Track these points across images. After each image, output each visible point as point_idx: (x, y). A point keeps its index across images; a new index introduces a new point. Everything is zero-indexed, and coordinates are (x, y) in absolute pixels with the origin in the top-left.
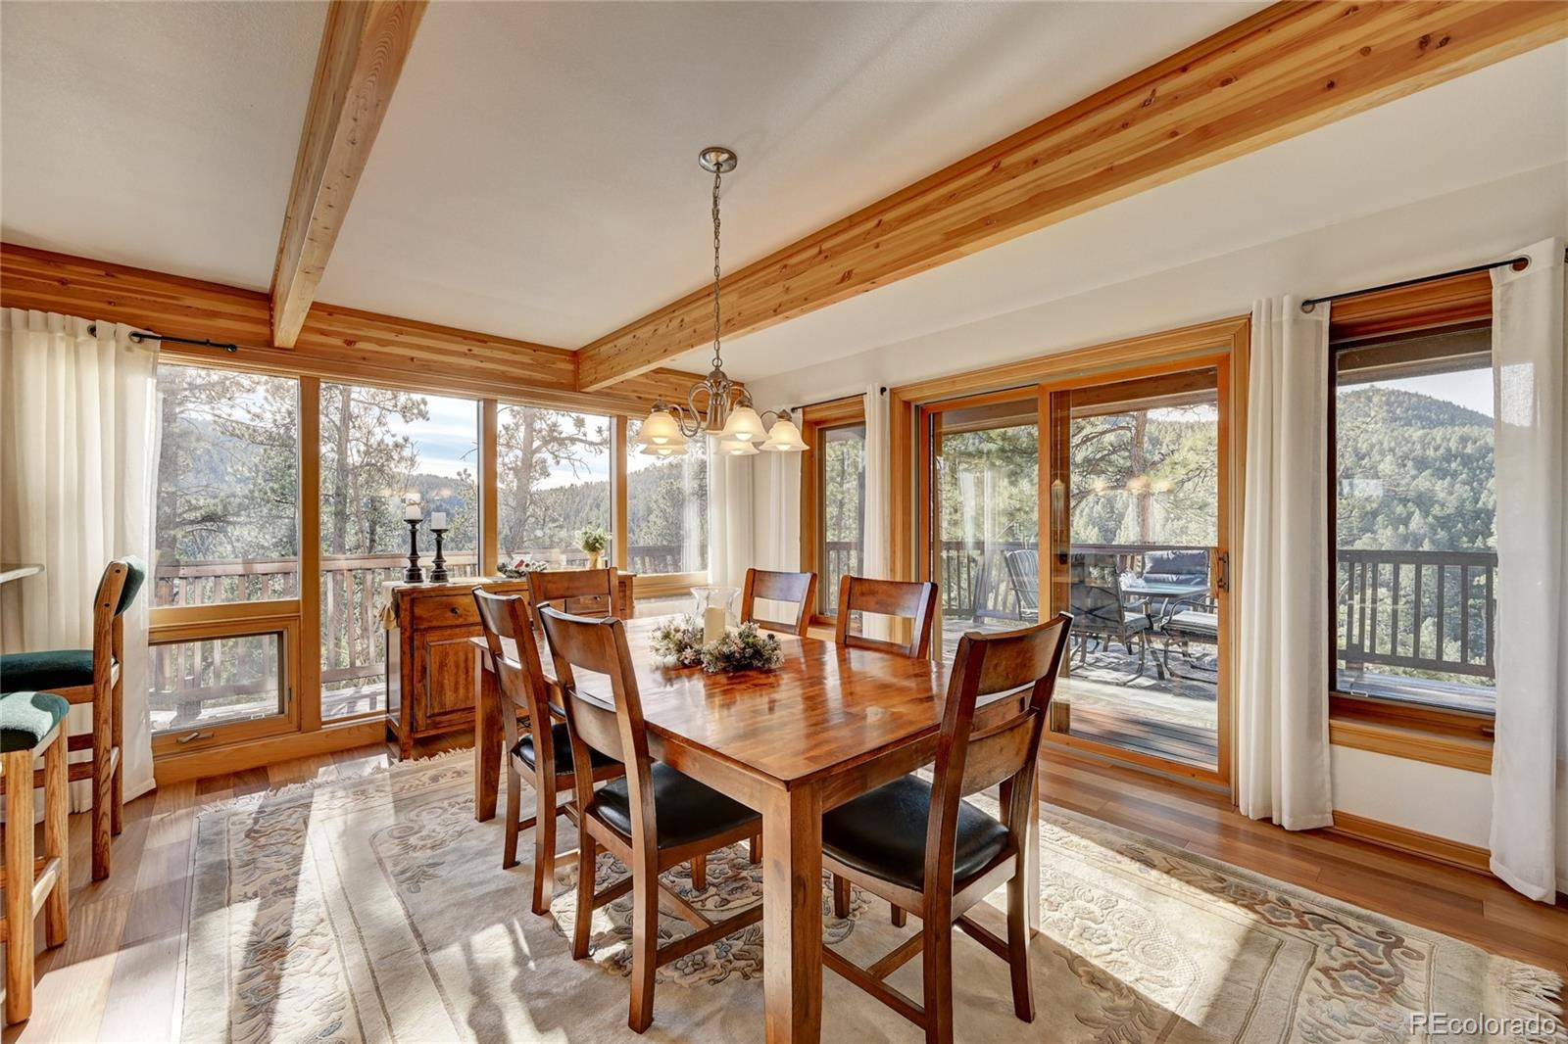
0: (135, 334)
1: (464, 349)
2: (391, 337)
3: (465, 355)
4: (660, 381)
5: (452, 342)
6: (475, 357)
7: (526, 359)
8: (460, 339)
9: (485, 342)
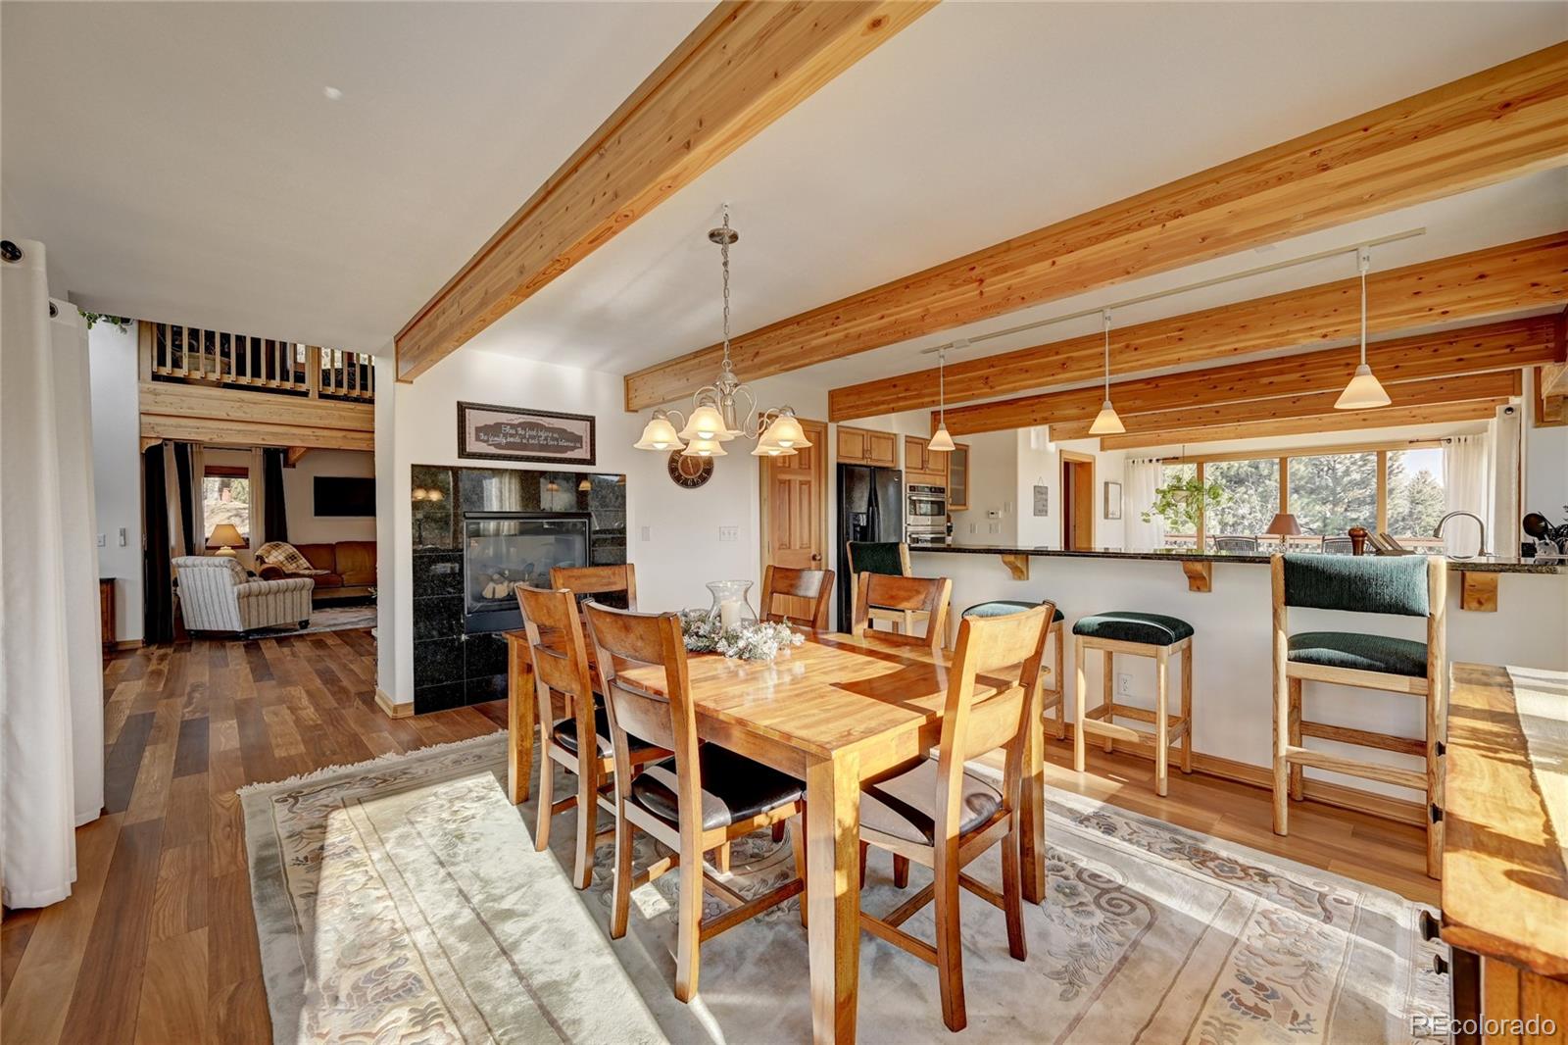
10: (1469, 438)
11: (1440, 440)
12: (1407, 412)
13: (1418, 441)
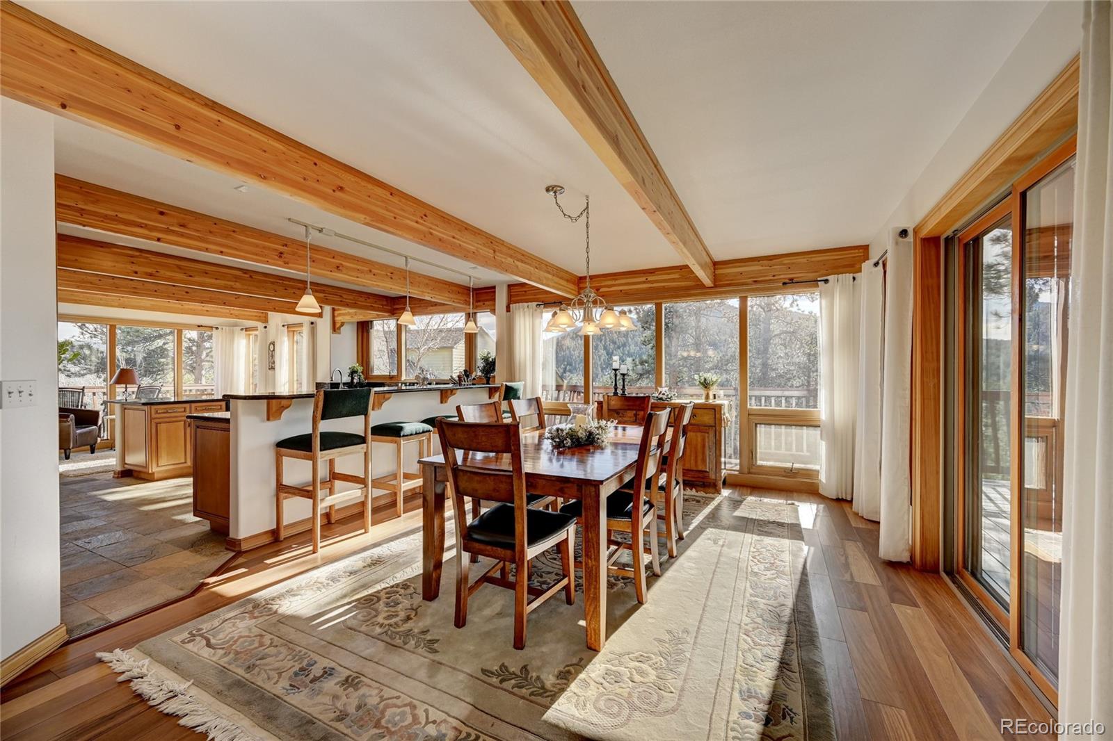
0: (538, 305)
1: (644, 279)
2: (613, 282)
3: (644, 282)
4: (774, 265)
5: (635, 277)
6: (649, 282)
7: (676, 276)
8: (642, 275)
9: (654, 273)
10: (224, 328)
11: (212, 327)
12: (228, 311)
13: (202, 326)
